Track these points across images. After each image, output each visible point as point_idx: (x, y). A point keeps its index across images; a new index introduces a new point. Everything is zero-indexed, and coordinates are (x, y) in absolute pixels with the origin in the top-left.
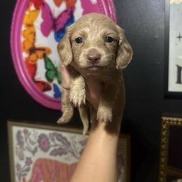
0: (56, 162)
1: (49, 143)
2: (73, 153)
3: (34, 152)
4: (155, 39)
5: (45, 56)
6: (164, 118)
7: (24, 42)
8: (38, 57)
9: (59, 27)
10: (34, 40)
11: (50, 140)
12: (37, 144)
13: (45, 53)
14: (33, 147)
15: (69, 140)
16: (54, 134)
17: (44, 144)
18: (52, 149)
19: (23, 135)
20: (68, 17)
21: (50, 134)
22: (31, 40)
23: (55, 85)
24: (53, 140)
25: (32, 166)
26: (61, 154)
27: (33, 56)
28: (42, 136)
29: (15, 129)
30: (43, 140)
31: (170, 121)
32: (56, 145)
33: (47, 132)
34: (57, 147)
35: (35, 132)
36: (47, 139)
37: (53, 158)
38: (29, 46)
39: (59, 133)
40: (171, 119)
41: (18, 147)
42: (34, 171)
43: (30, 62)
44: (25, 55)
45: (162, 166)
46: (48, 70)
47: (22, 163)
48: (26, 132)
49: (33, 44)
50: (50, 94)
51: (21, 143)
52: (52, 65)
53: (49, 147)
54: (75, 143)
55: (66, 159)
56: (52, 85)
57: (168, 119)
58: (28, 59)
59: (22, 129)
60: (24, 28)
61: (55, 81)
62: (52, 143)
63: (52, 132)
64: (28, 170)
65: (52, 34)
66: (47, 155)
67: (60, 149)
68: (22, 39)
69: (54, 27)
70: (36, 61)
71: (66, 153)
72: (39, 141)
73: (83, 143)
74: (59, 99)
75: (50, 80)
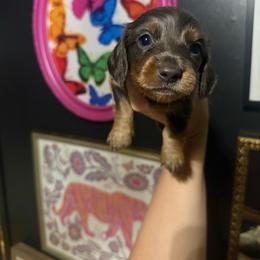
1: (83, 164)
2: (115, 180)
4: (233, 21)
6: (242, 139)
7: (51, 27)
8: (68, 48)
9: (96, 5)
10: (64, 24)
11: (85, 160)
12: (69, 165)
13: (77, 41)
14: (64, 168)
15: (109, 161)
16: (90, 153)
17: (78, 164)
18: (87, 172)
19: (51, 151)
21: (86, 153)
22: (60, 24)
23: (91, 87)
24: (89, 160)
25: (63, 192)
26: (99, 179)
27: (63, 47)
28: (75, 155)
29: (42, 144)
30: (76, 159)
31: (250, 143)
32: (93, 167)
33: (82, 149)
34: (94, 170)
35: (66, 149)
36: (82, 159)
37: (89, 183)
38: (57, 32)
39: (96, 151)
40: (252, 141)
41: (46, 165)
42: (65, 199)
43: (59, 55)
44: (52, 45)
46: (82, 65)
47: (51, 187)
48: (55, 148)
49: (62, 30)
50: (85, 98)
51: (49, 162)
53: (83, 169)
54: (117, 165)
55: (106, 186)
56: (87, 86)
57: (247, 140)
58: (56, 51)
59: (50, 143)
60: (50, 8)
61: (92, 82)
62: (88, 164)
64: (58, 196)
65: (87, 15)
66: (81, 180)
67: (98, 172)
68: (49, 23)
69: (90, 5)
70: (66, 53)
71: (105, 179)
72: (72, 160)
73: (128, 166)
74: (97, 106)
75: (85, 80)
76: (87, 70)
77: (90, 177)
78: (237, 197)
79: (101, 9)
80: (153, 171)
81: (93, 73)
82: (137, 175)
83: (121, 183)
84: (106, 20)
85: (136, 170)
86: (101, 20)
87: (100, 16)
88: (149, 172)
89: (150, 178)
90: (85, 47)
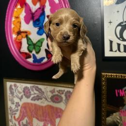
0: (35, 105)
1: (30, 92)
2: (46, 99)
3: (21, 99)
5: (27, 36)
6: (103, 74)
7: (14, 28)
8: (22, 37)
9: (36, 18)
10: (20, 26)
11: (31, 91)
12: (23, 93)
13: (27, 34)
14: (20, 95)
15: (43, 90)
16: (33, 86)
17: (27, 93)
18: (32, 96)
19: (13, 87)
20: (41, 12)
21: (31, 87)
23: (33, 54)
24: (33, 90)
26: (38, 100)
27: (20, 37)
28: (26, 88)
29: (8, 84)
30: (26, 91)
31: (106, 75)
32: (35, 94)
33: (29, 86)
35: (21, 86)
36: (29, 90)
37: (33, 102)
38: (17, 30)
40: (108, 74)
41: (11, 95)
42: (21, 111)
44: (14, 36)
45: (103, 105)
46: (29, 45)
48: (15, 86)
49: (19, 29)
50: (31, 60)
51: (12, 93)
52: (32, 41)
53: (30, 95)
54: (47, 92)
55: (42, 102)
56: (31, 54)
57: (105, 74)
58: (16, 39)
59: (13, 84)
60: (13, 19)
61: (34, 52)
62: (32, 93)
65: (31, 23)
66: (29, 101)
67: (38, 96)
68: (13, 26)
69: (32, 18)
70: (21, 39)
71: (41, 99)
72: (24, 91)
73: (52, 92)
74: (37, 63)
75: (31, 52)
77: (33, 99)
78: (104, 101)
79: (38, 20)
80: (64, 93)
81: (34, 48)
82: (57, 95)
83: (50, 100)
84: (41, 24)
85: (56, 93)
86: (38, 25)
87: (38, 23)
88: (63, 93)
89: (63, 96)
90: (30, 36)
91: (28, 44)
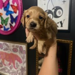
2: (10, 50)
9: (5, 6)
11: (3, 45)
15: (9, 45)
18: (4, 48)
20: (8, 3)
23: (4, 26)
24: (4, 45)
26: (7, 50)
33: (2, 43)
34: (5, 48)
37: (4, 51)
39: (6, 43)
50: (3, 29)
53: (3, 47)
54: (11, 46)
55: (8, 52)
56: (3, 26)
62: (4, 46)
63: (4, 42)
65: (3, 8)
69: (3, 6)
73: (13, 46)
74: (5, 31)
75: (2, 24)
76: (3, 22)
77: (4, 50)
79: (6, 7)
80: (19, 47)
81: (4, 23)
82: (15, 48)
83: (12, 51)
84: (7, 10)
85: (15, 47)
87: (6, 9)
88: (18, 47)
89: (18, 49)
90: (2, 16)
91: (1, 20)
